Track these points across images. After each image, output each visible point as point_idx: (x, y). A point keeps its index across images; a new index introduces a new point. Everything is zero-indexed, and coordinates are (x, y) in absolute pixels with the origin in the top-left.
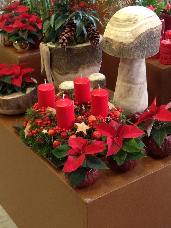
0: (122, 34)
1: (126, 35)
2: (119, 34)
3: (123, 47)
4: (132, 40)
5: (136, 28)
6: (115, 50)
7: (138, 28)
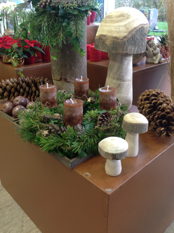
0: (116, 28)
1: (120, 29)
2: (113, 29)
3: (117, 41)
4: (125, 34)
5: (129, 23)
6: (109, 45)
7: (131, 22)
